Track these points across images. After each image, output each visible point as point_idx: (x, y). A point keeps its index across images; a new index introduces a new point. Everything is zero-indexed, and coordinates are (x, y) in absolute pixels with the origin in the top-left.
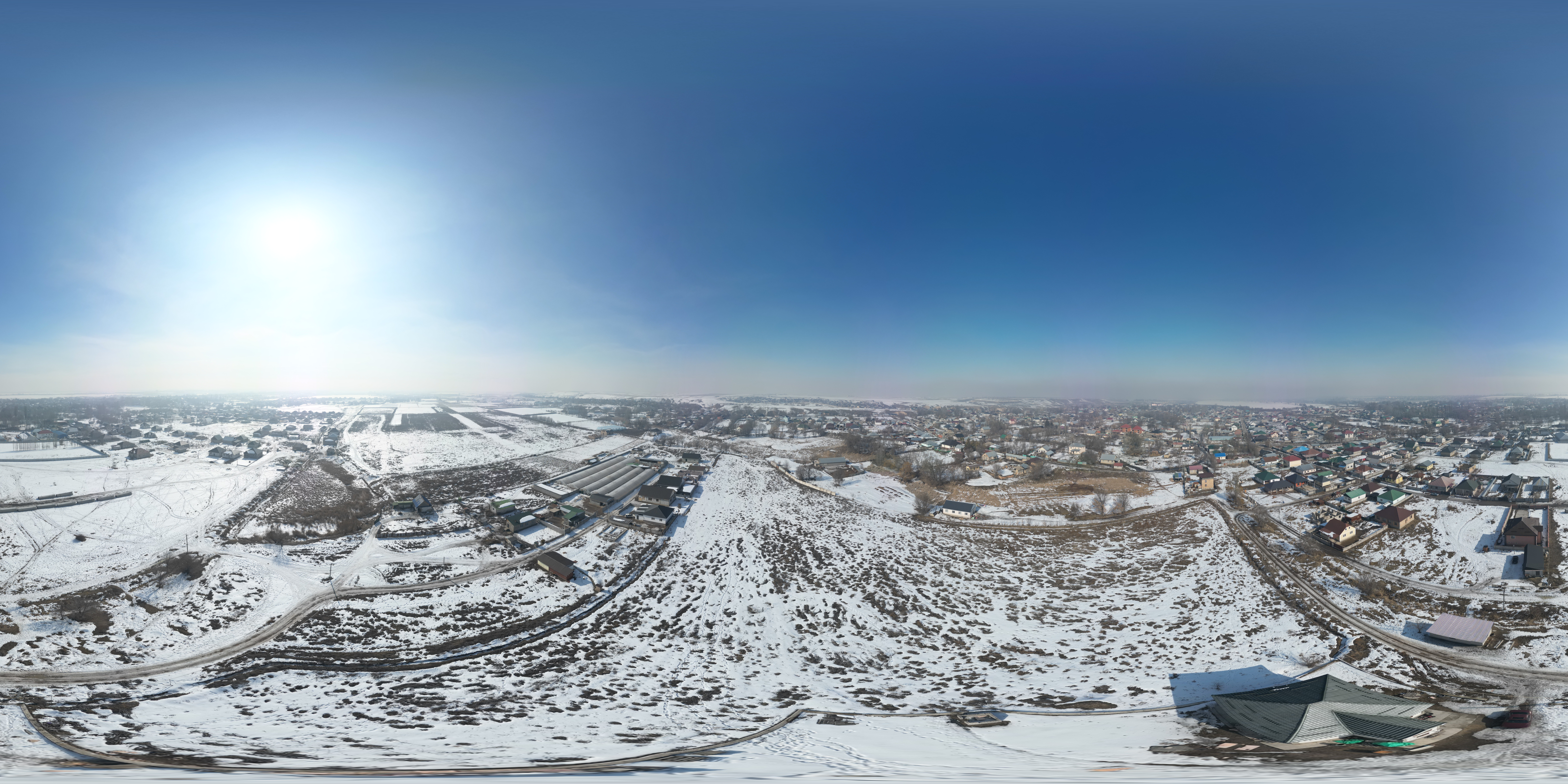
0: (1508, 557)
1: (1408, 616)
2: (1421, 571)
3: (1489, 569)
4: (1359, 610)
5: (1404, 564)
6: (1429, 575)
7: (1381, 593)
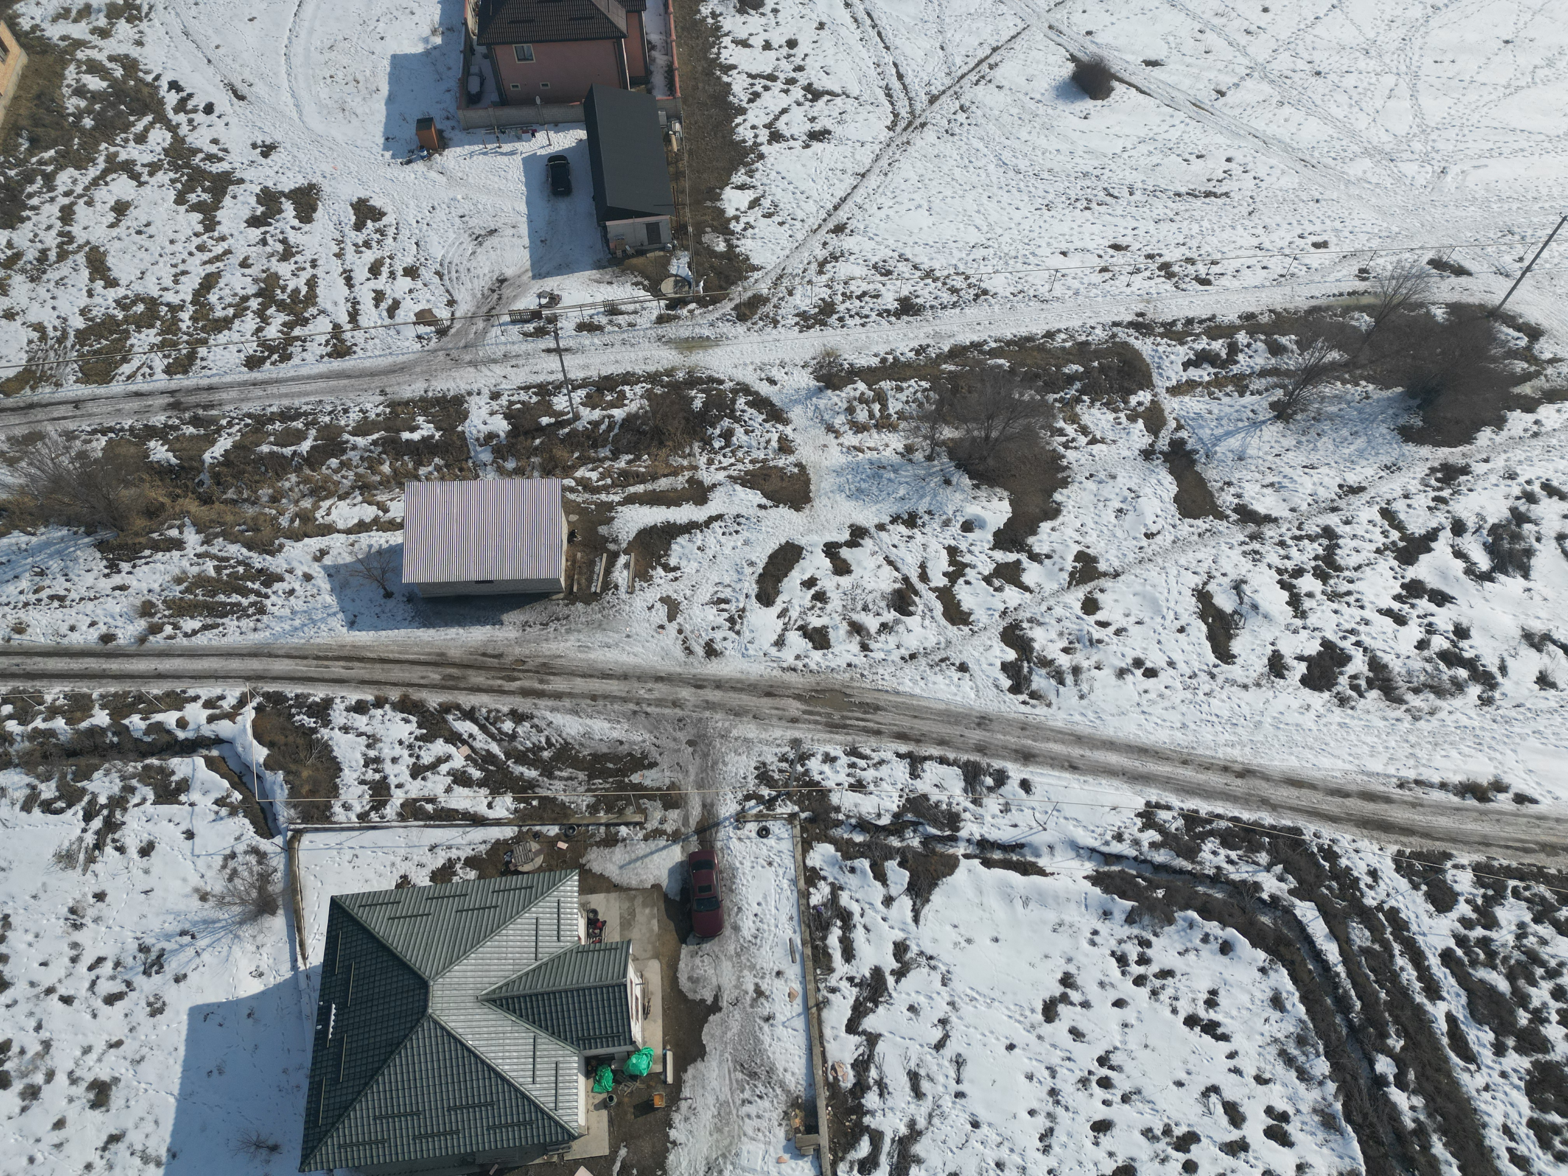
0: (529, 162)
1: (314, 543)
2: (225, 324)
3: (479, 239)
4: (146, 609)
5: (143, 322)
6: (272, 332)
7: (158, 494)
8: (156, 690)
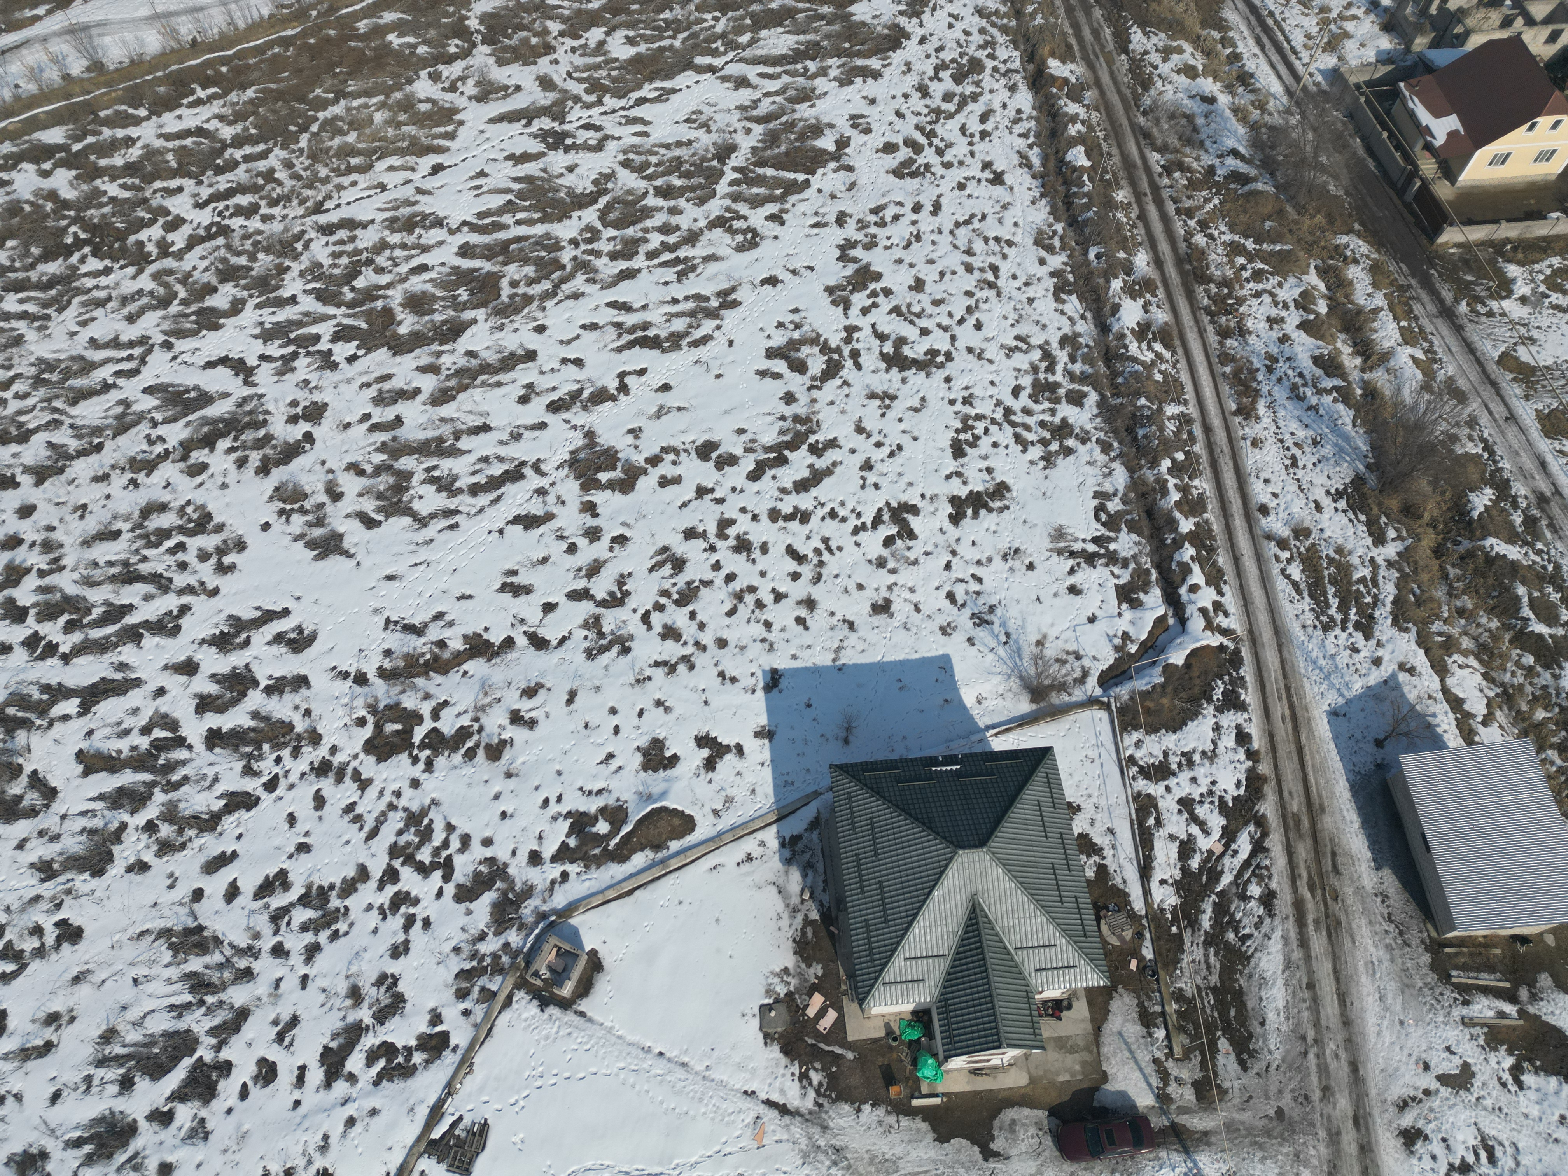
8: (1223, 560)
